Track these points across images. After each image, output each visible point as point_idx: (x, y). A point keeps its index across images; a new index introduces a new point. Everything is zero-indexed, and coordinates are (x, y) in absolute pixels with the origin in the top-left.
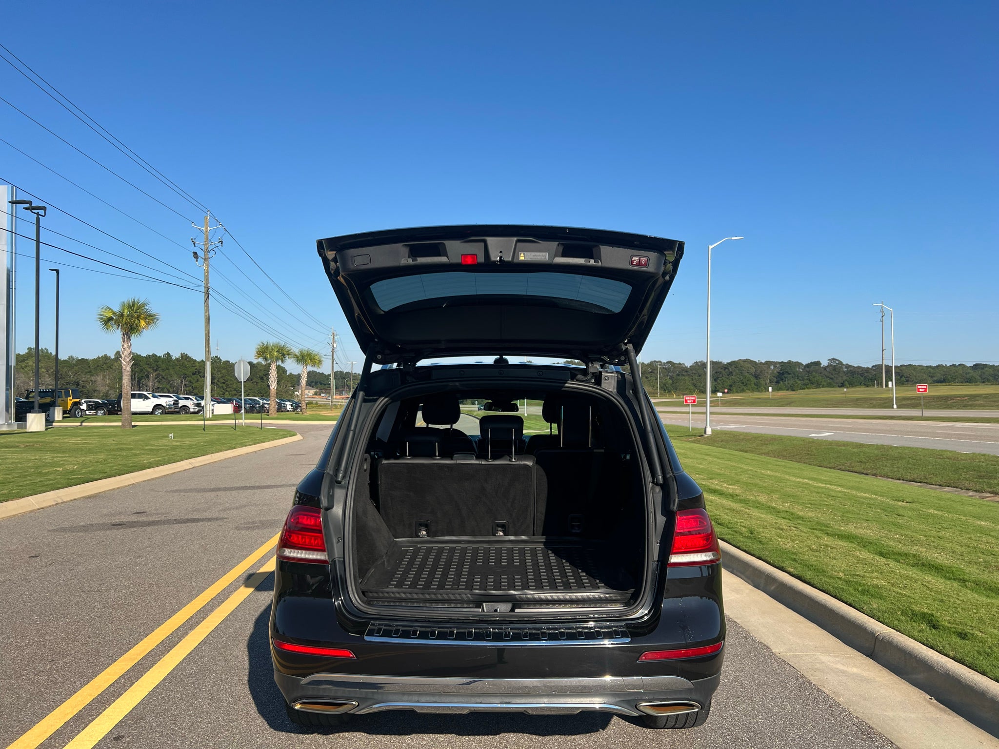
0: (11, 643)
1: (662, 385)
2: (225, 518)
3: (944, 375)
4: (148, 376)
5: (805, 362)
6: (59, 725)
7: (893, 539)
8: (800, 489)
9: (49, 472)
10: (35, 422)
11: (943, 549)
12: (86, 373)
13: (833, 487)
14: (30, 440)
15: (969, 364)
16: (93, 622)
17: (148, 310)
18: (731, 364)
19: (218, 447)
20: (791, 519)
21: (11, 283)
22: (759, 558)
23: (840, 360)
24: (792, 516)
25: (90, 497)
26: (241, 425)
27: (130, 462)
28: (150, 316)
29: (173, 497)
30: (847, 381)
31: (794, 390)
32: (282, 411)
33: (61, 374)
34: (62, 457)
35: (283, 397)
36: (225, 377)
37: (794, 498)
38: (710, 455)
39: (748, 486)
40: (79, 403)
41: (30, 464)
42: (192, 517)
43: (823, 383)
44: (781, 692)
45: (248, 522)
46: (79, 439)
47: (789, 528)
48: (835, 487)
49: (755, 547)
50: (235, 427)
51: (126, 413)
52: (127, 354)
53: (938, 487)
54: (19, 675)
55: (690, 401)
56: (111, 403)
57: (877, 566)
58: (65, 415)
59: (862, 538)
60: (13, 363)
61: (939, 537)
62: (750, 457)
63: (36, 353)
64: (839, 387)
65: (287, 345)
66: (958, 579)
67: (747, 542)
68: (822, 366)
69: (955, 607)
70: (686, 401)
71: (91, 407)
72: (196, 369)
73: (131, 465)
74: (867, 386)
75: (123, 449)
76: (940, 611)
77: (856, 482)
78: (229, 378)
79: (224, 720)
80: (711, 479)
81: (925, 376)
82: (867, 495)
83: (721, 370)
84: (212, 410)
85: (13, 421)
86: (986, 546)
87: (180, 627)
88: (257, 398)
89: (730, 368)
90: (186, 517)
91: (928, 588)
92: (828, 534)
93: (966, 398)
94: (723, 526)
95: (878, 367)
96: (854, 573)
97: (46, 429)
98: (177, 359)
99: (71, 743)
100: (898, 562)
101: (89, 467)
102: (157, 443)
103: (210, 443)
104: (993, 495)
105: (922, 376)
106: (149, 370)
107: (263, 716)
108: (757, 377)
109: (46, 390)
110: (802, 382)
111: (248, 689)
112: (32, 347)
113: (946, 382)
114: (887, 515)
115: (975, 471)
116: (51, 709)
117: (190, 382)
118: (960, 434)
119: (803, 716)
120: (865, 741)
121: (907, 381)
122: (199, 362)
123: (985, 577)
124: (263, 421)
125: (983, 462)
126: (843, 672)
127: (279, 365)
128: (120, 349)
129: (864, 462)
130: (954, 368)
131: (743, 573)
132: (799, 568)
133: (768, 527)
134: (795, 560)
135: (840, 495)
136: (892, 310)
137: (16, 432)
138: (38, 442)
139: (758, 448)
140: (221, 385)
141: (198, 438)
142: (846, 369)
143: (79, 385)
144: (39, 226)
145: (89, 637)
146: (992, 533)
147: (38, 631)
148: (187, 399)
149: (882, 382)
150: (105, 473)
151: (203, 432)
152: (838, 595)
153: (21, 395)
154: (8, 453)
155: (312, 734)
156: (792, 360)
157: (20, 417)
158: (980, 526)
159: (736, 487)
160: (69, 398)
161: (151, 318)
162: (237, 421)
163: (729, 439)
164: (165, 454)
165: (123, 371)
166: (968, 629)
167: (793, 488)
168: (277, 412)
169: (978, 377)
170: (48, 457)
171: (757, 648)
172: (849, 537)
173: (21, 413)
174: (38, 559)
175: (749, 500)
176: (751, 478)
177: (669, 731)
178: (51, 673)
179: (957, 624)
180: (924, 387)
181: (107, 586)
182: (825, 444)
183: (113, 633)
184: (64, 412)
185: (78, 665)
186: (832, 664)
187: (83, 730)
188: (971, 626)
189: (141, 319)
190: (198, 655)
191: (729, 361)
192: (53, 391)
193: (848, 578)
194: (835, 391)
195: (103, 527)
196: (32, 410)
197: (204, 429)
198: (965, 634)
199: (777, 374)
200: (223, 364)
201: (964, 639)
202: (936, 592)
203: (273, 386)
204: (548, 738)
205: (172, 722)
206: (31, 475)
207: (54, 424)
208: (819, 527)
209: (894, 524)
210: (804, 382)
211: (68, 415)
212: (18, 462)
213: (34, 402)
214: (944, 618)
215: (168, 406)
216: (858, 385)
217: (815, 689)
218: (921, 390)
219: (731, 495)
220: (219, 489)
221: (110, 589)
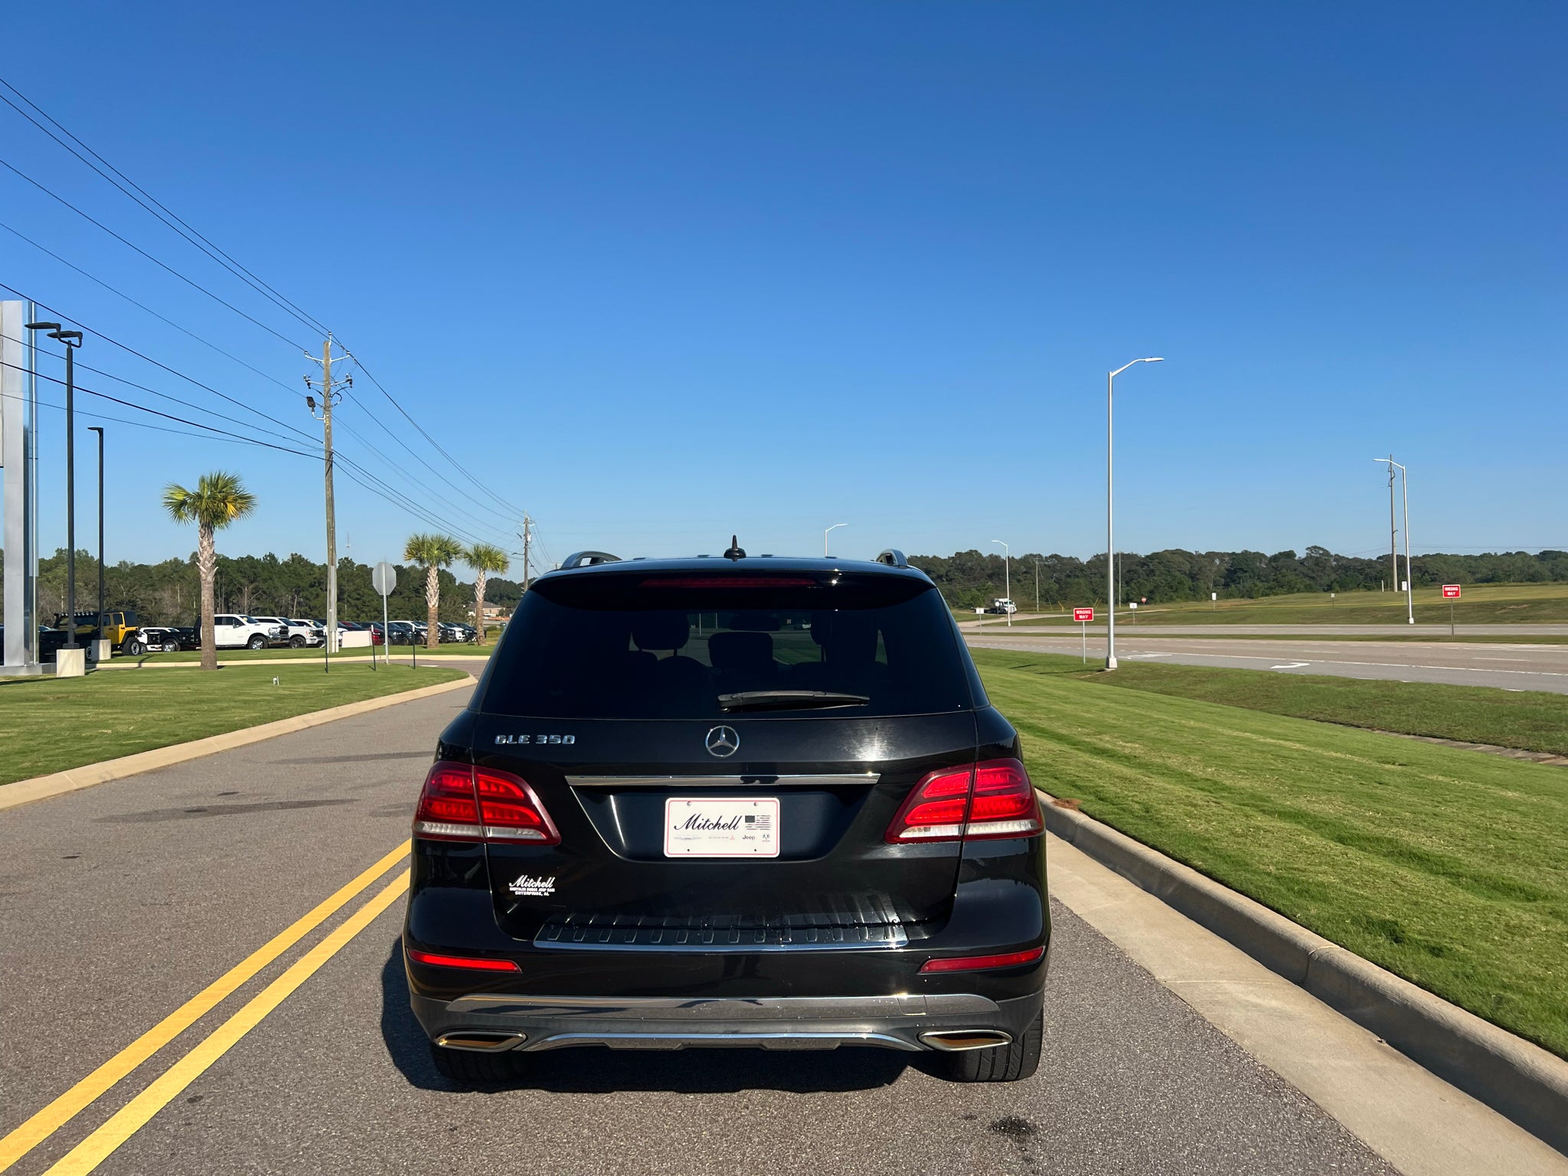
0: (40, 977)
1: (1043, 591)
2: (356, 800)
3: (1492, 570)
4: (240, 591)
5: (1269, 553)
6: (111, 1083)
7: (1363, 818)
8: (1236, 748)
9: (91, 736)
10: (69, 662)
11: (1437, 830)
12: (147, 586)
13: (1288, 744)
14: (63, 689)
15: (1533, 552)
16: (159, 946)
17: (241, 489)
18: (1154, 556)
19: (348, 696)
20: (1213, 791)
21: (30, 450)
22: (1154, 847)
23: (1325, 548)
24: (1214, 787)
25: (153, 772)
26: (383, 663)
27: (214, 719)
28: (242, 497)
29: (277, 770)
30: (1338, 583)
31: (1251, 598)
32: (448, 642)
33: (108, 589)
34: (111, 714)
35: (451, 619)
36: (360, 590)
37: (1223, 761)
38: (1105, 699)
39: (1155, 743)
40: (137, 633)
41: (63, 725)
42: (306, 799)
43: (1298, 586)
44: (1158, 1032)
45: (391, 805)
46: (136, 686)
47: (1207, 803)
48: (1291, 743)
49: (1147, 830)
50: (374, 666)
51: (208, 646)
52: (208, 557)
53: (1469, 744)
54: (52, 1019)
55: (1084, 617)
56: (184, 632)
57: (1329, 856)
58: (114, 652)
59: (1315, 817)
60: (35, 572)
61: (1435, 814)
62: (1167, 701)
63: (70, 558)
64: (1325, 591)
65: (455, 539)
66: (1450, 874)
67: (1138, 825)
68: (1297, 558)
69: (1433, 912)
70: (1077, 616)
71: (154, 639)
72: (315, 578)
73: (215, 723)
74: (1370, 590)
75: (202, 701)
76: (1409, 918)
77: (1327, 736)
78: (366, 591)
79: (345, 1075)
80: (1100, 733)
81: (1462, 572)
82: (1338, 755)
83: (1137, 568)
84: (340, 641)
85: (36, 661)
86: (1504, 826)
87: (285, 952)
88: (409, 622)
89: (1150, 564)
90: (297, 800)
91: (1400, 886)
92: (1264, 811)
93: (1525, 606)
94: (1107, 802)
95: (1386, 560)
96: (1291, 866)
97: (87, 674)
98: (285, 564)
99: (127, 1106)
100: (1364, 850)
101: (153, 727)
102: (254, 692)
103: (336, 691)
104: (1554, 756)
105: (1459, 572)
106: (243, 581)
107: (401, 1070)
108: (1193, 577)
109: (85, 613)
110: (1265, 584)
111: (381, 1034)
112: (63, 549)
113: (1495, 581)
114: (1361, 784)
115: (1527, 718)
116: (98, 1063)
117: (307, 598)
118: (1510, 662)
119: (1184, 1064)
120: (1270, 1096)
121: (1433, 581)
122: (319, 568)
123: (1492, 870)
124: (417, 657)
125: (1541, 705)
126: (1255, 1006)
127: (444, 571)
128: (197, 548)
129: (1355, 707)
130: (1509, 558)
131: (1129, 871)
132: (1210, 861)
133: (1174, 803)
134: (1206, 849)
135: (1296, 755)
136: (1404, 468)
137: (41, 678)
138: (74, 692)
139: (1191, 687)
140: (353, 602)
141: (319, 682)
142: (1335, 563)
143: (135, 605)
144: (72, 362)
145: (153, 967)
146: (1519, 808)
147: (79, 959)
148: (301, 624)
149: (1392, 583)
150: (176, 735)
151: (325, 674)
152: (1262, 897)
153: (47, 622)
154: (31, 709)
155: (470, 1092)
156: (1249, 550)
157: (47, 656)
158: (1505, 799)
159: (1137, 746)
160: (121, 626)
161: (244, 501)
162: (377, 657)
163: (1146, 674)
164: (266, 708)
165: (203, 582)
166: (1445, 942)
167: (1225, 746)
168: (440, 642)
169: (1548, 573)
170: (90, 714)
171: (1132, 974)
172: (1296, 816)
173: (48, 649)
174: (76, 860)
175: (1152, 764)
176: (1162, 731)
177: (985, 1085)
178: (98, 1016)
179: (1432, 936)
180: (1454, 589)
181: (180, 897)
182: (1294, 680)
183: (187, 961)
184: (114, 648)
185: (136, 1004)
186: (1240, 995)
187: (144, 1089)
188: (1451, 938)
189: (229, 502)
190: (310, 989)
191: (1149, 553)
192: (96, 615)
193: (1280, 873)
194: (1317, 597)
195: (173, 814)
196: (64, 645)
197: (326, 670)
198: (1440, 950)
199: (1225, 571)
200: (357, 570)
201: (1438, 956)
202: (1412, 892)
203: (433, 602)
204: (808, 1095)
205: (272, 1078)
206: (65, 740)
207: (99, 666)
208: (1253, 802)
209: (1370, 796)
210: (1269, 585)
211: (120, 652)
212: (45, 722)
213: (67, 632)
214: (1414, 928)
215: (271, 636)
216: (1354, 588)
217: (1208, 1028)
218: (1449, 594)
219: (1126, 757)
220: (348, 759)
221: (184, 901)
